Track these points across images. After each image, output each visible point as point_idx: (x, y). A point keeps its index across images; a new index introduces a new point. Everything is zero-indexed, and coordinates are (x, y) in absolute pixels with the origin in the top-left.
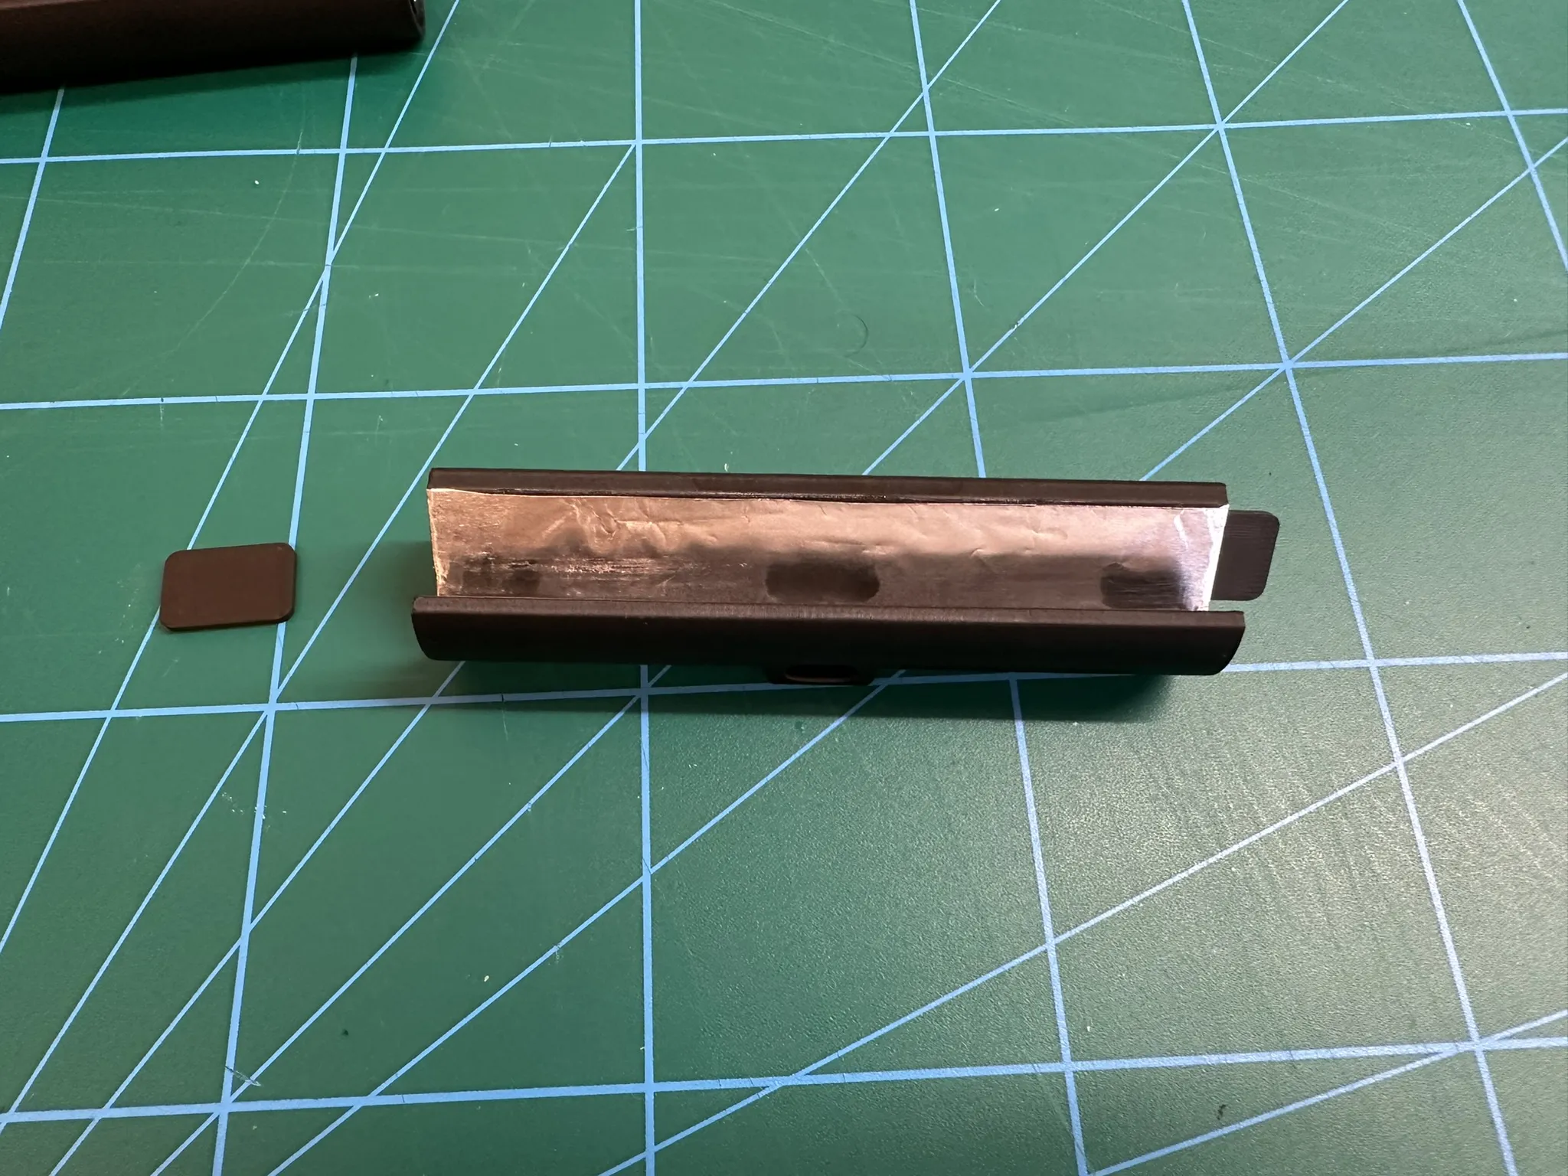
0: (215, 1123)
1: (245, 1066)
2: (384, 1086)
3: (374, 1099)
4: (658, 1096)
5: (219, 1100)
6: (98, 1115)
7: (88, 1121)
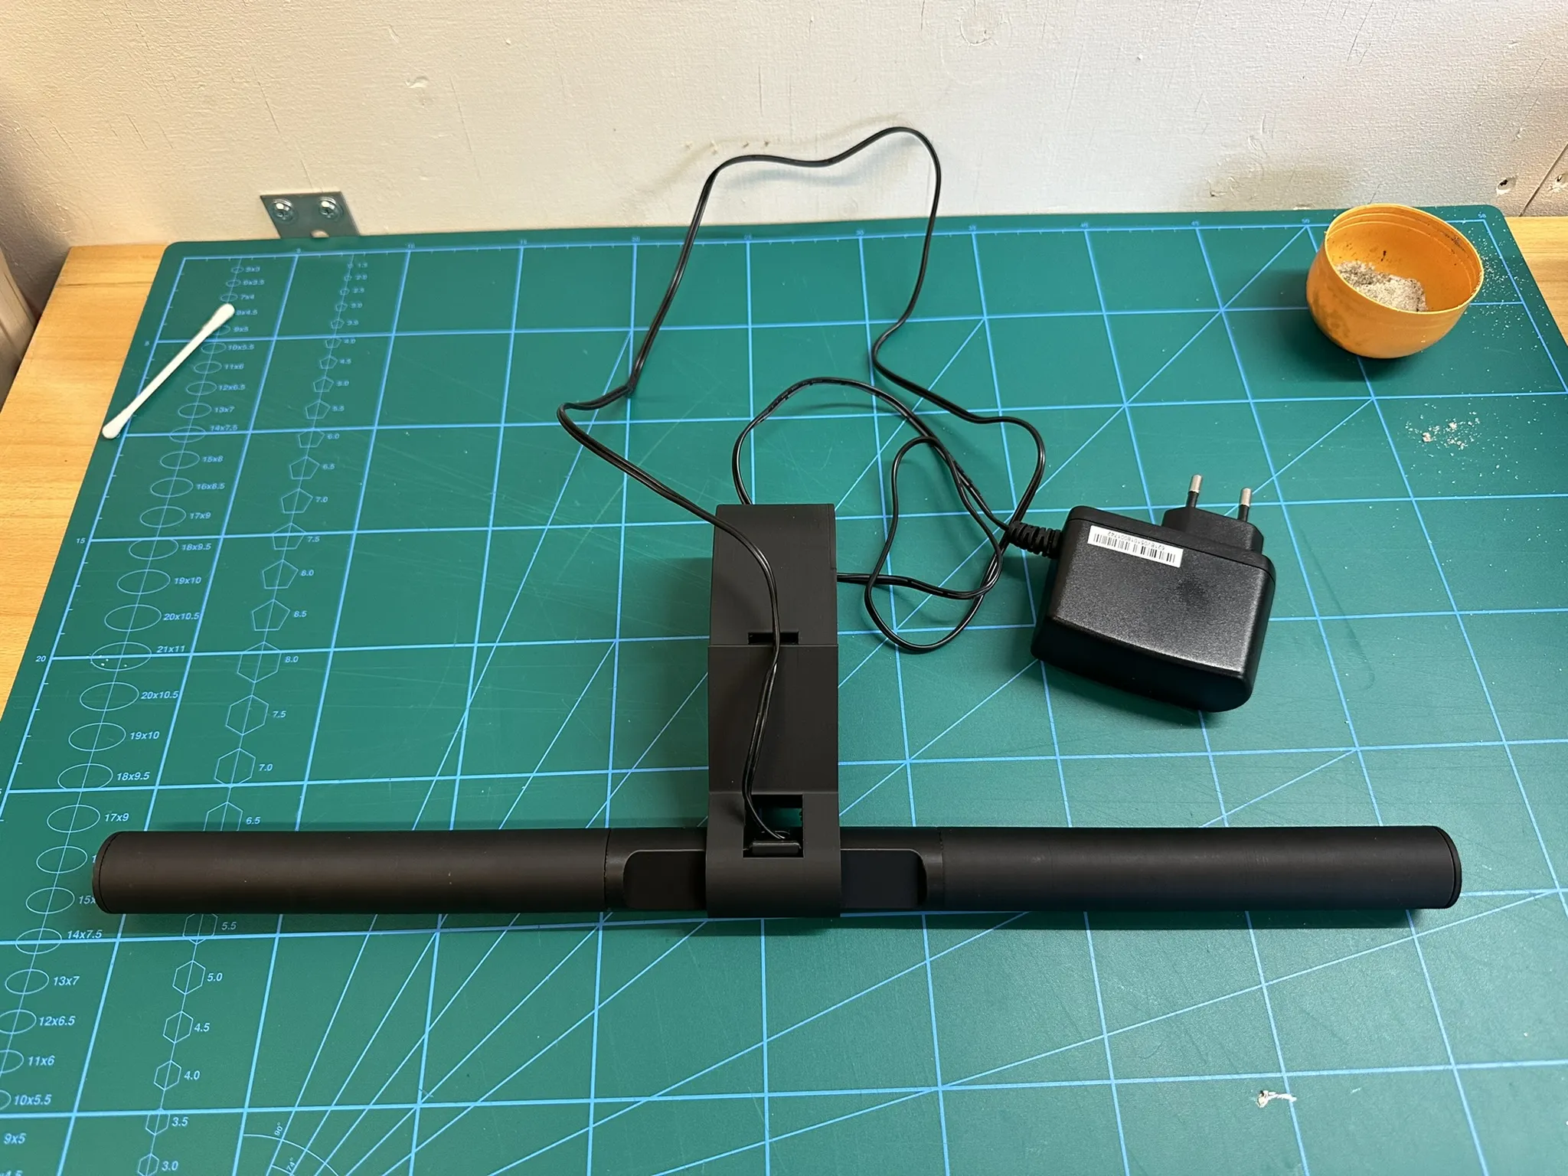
0: (415, 1112)
1: (426, 1089)
2: (483, 1099)
3: (479, 1104)
4: (595, 1104)
5: (416, 1103)
6: (367, 1108)
7: (364, 1110)
